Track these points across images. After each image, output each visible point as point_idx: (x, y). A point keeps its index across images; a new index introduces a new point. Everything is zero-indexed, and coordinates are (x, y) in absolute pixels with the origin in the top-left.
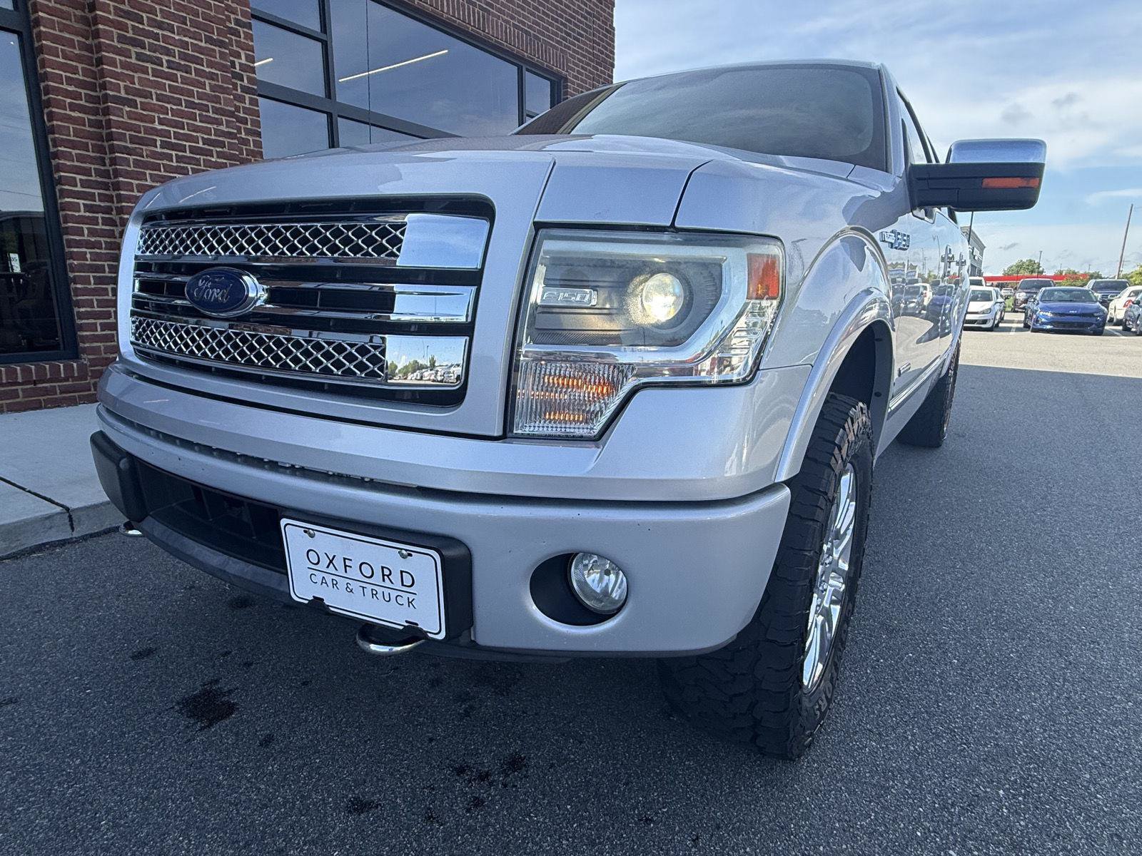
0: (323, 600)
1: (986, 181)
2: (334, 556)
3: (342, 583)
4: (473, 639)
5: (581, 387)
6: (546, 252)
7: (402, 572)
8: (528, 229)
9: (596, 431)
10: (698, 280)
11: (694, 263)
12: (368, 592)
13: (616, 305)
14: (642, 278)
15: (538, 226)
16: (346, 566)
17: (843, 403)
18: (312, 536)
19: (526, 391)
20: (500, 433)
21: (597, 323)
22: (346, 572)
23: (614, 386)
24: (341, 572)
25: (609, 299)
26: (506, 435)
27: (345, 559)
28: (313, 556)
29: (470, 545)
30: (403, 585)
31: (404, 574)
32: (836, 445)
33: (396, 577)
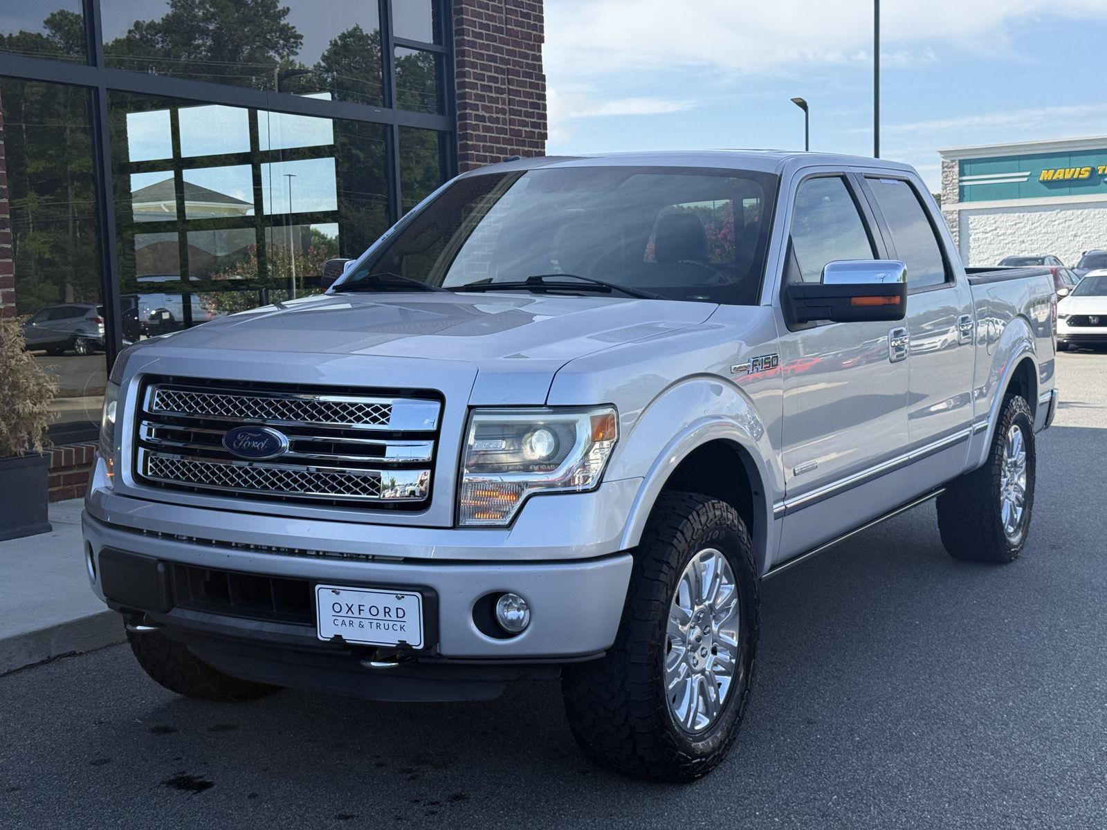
0: (341, 636)
1: (854, 300)
2: (352, 605)
3: (356, 622)
4: (438, 651)
5: (498, 496)
6: (475, 422)
7: (397, 609)
8: (465, 408)
9: (507, 523)
10: (562, 432)
11: (560, 424)
12: (374, 625)
13: (517, 447)
14: (529, 434)
15: (470, 408)
16: (360, 610)
17: (694, 502)
18: (338, 594)
19: (467, 501)
20: (452, 525)
21: (506, 459)
22: (360, 614)
23: (518, 495)
24: (356, 614)
25: (512, 444)
26: (456, 526)
27: (359, 606)
28: (337, 608)
29: (438, 590)
30: (398, 617)
31: (399, 610)
32: (679, 530)
33: (393, 613)
